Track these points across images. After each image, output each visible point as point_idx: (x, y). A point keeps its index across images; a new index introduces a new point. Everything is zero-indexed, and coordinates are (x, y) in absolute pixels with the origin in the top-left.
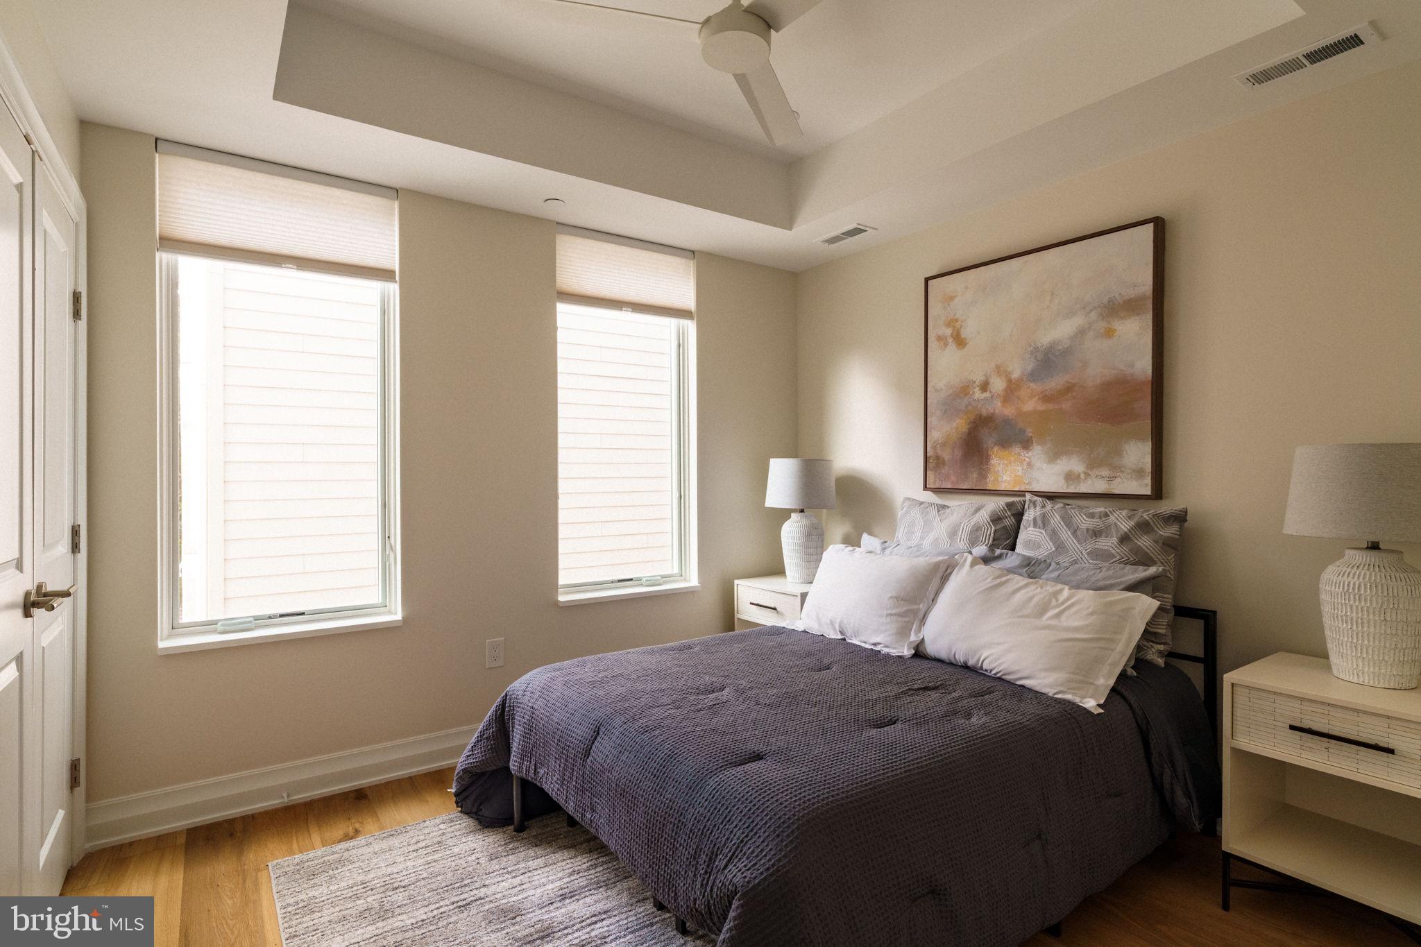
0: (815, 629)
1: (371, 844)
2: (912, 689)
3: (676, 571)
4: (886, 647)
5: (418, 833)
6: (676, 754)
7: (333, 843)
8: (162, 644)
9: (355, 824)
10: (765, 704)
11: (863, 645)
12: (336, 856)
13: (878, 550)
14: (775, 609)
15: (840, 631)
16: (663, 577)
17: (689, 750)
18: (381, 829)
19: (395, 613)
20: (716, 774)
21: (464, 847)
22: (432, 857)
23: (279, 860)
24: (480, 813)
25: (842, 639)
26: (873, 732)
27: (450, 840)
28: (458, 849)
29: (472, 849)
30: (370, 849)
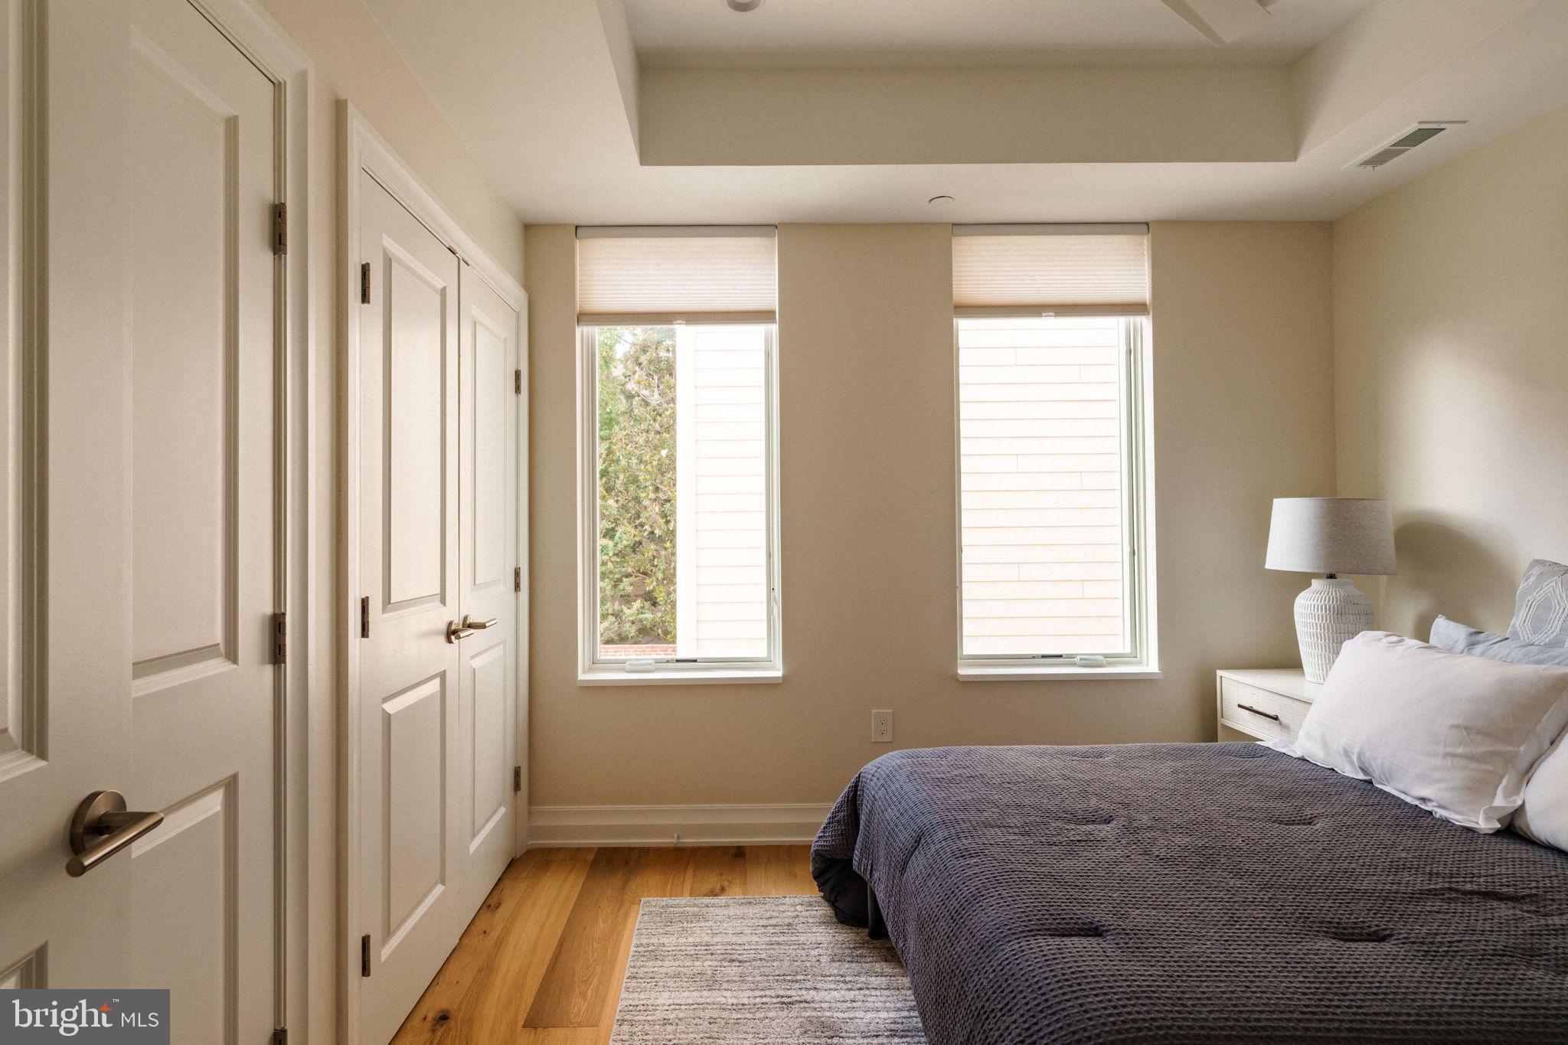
0: (1318, 755)
1: (729, 906)
2: (1457, 891)
3: (1128, 650)
4: (1440, 807)
5: (774, 908)
6: (983, 896)
7: (699, 896)
8: (581, 677)
9: (725, 882)
10: (1158, 856)
11: (1402, 796)
12: (696, 909)
13: (1461, 644)
14: (1276, 718)
15: (1360, 768)
16: (1106, 656)
17: (1000, 895)
18: (745, 893)
19: (775, 671)
20: (1018, 939)
21: (812, 938)
22: (777, 939)
23: (650, 899)
24: (837, 904)
25: (1365, 781)
26: (1324, 944)
27: (801, 925)
28: (805, 938)
29: (819, 942)
30: (726, 912)
